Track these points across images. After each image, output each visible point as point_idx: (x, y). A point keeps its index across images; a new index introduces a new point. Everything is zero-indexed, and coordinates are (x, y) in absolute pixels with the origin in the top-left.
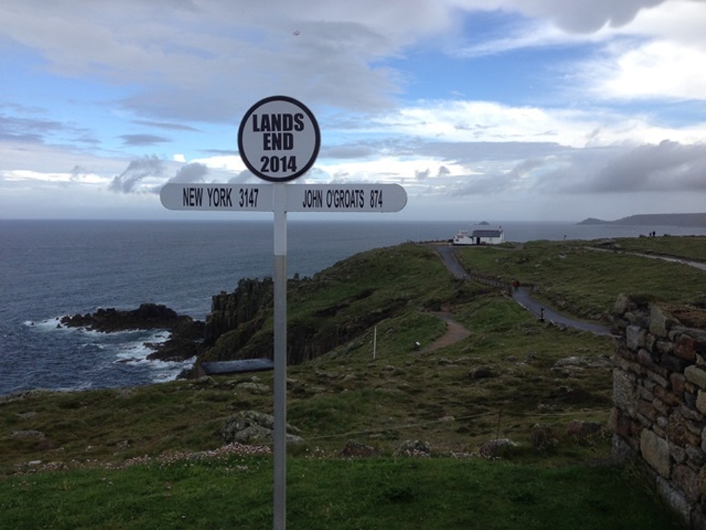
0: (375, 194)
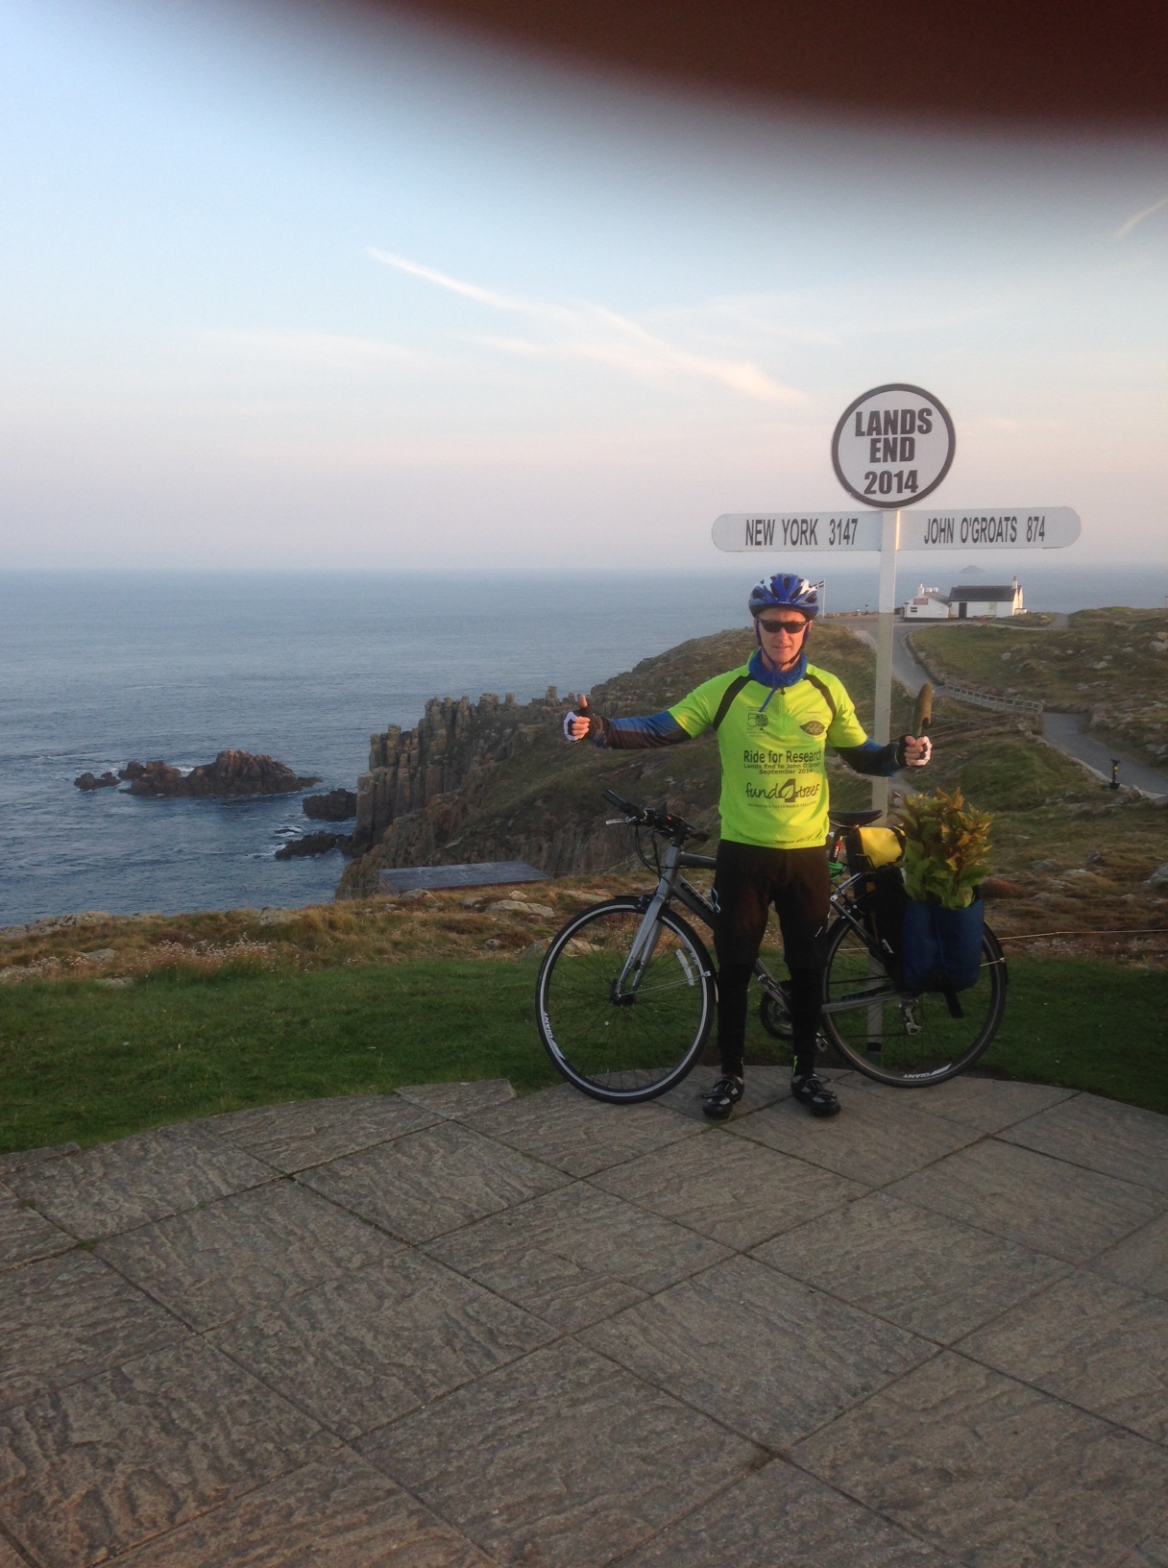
0: (1035, 523)
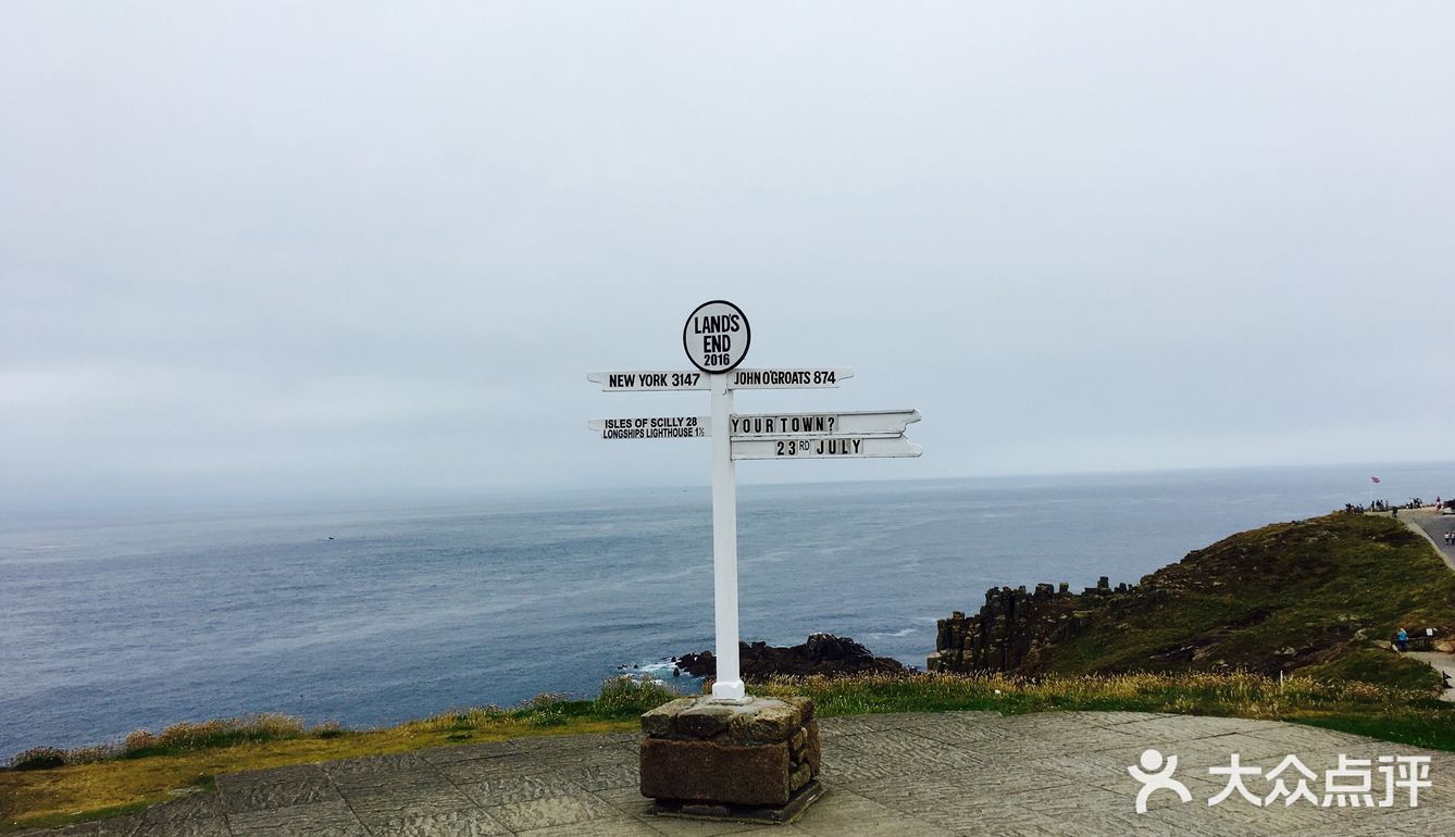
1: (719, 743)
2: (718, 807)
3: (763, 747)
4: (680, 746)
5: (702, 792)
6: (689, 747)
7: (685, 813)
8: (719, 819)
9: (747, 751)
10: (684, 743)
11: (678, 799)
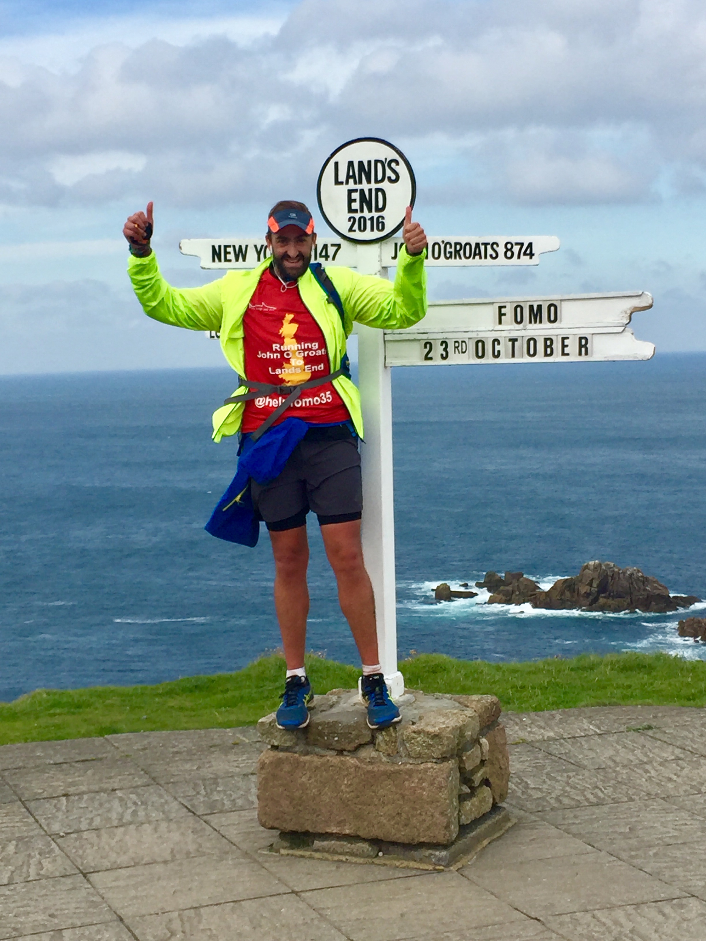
1: (361, 761)
2: (360, 845)
3: (422, 766)
4: (311, 762)
5: (340, 823)
6: (323, 764)
7: (317, 851)
8: (361, 860)
9: (398, 772)
10: (315, 759)
11: (307, 833)
